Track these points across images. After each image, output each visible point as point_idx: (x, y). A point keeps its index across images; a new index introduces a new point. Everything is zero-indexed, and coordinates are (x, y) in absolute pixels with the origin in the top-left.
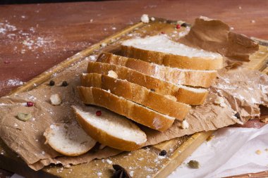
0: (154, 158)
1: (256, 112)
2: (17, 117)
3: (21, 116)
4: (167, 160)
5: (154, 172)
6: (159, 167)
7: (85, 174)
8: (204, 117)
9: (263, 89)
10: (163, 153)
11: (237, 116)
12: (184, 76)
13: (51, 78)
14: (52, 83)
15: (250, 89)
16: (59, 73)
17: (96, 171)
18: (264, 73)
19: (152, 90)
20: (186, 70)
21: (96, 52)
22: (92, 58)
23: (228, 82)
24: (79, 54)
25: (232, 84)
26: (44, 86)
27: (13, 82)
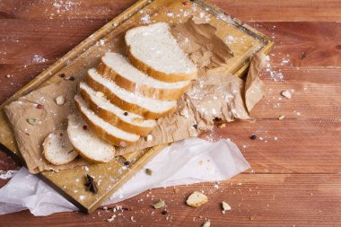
0: (119, 168)
1: (211, 124)
2: (28, 120)
3: (31, 121)
4: (127, 171)
5: (115, 183)
6: (119, 178)
7: (67, 179)
8: (167, 129)
9: (227, 98)
10: (126, 163)
11: (196, 127)
12: (158, 92)
13: (64, 66)
14: (63, 76)
15: (215, 98)
16: (72, 60)
17: (75, 178)
18: (236, 75)
19: (126, 114)
20: (161, 88)
21: (108, 33)
22: (102, 42)
23: (202, 86)
24: (93, 37)
25: (204, 89)
26: (57, 78)
27: (39, 59)
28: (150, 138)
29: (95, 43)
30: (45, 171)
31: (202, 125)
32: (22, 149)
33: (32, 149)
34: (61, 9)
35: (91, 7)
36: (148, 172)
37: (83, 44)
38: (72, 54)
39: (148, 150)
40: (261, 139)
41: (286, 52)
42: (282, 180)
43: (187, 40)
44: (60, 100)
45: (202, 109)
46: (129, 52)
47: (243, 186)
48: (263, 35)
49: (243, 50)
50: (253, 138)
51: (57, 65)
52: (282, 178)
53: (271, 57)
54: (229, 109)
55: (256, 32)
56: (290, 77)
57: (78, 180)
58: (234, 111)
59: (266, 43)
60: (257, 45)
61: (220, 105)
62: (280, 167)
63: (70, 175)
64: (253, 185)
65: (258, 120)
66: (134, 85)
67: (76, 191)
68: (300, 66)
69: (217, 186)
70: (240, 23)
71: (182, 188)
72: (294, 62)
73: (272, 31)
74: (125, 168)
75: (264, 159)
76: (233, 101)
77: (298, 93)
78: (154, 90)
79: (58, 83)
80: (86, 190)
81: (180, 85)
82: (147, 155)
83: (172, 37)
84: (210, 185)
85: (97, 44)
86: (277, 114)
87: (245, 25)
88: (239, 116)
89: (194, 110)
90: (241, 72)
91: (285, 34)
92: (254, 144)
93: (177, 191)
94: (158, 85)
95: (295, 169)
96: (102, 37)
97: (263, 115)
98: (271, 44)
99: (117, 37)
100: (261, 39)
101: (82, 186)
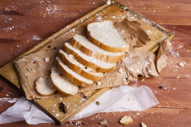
0: (81, 99)
1: (136, 78)
2: (27, 70)
3: (29, 70)
4: (85, 101)
5: (78, 107)
6: (80, 105)
8: (110, 79)
9: (146, 64)
10: (85, 97)
11: (127, 79)
12: (105, 57)
13: (51, 41)
14: (49, 47)
15: (139, 63)
16: (55, 38)
17: (54, 104)
18: (152, 52)
19: (86, 68)
20: (107, 55)
21: (77, 25)
22: (74, 30)
23: (131, 57)
24: (68, 27)
25: (132, 58)
26: (46, 48)
27: (35, 38)
28: (99, 83)
29: (69, 30)
30: (36, 98)
31: (130, 78)
32: (23, 86)
33: (29, 86)
34: (50, 12)
35: (68, 12)
36: (97, 103)
37: (62, 31)
38: (55, 35)
39: (98, 90)
40: (165, 88)
41: (181, 41)
42: (178, 112)
43: (123, 31)
44: (47, 60)
45: (131, 69)
46: (89, 35)
47: (154, 114)
48: (168, 31)
49: (156, 38)
50: (161, 88)
51: (47, 41)
52: (178, 111)
53: (172, 43)
54: (147, 70)
55: (164, 29)
56: (183, 55)
57: (55, 105)
58: (150, 71)
59: (170, 35)
60: (164, 36)
61: (142, 68)
62: (177, 105)
63: (51, 102)
64: (160, 114)
65: (164, 78)
66: (92, 52)
67: (54, 111)
68: (189, 49)
69: (138, 114)
70: (155, 24)
71: (117, 113)
72: (186, 47)
73: (173, 30)
74: (84, 100)
75: (167, 100)
76: (150, 66)
77: (188, 64)
78: (103, 56)
79: (47, 51)
80: (60, 111)
81: (119, 54)
82: (97, 93)
83: (115, 28)
84: (134, 113)
85: (71, 31)
86: (175, 75)
87: (158, 25)
88: (153, 74)
89: (126, 69)
90: (154, 50)
91: (181, 31)
92: (161, 91)
93: (115, 115)
94: (106, 53)
95: (185, 106)
96: (73, 27)
97: (167, 75)
98: (172, 36)
99: (82, 27)
100: (167, 33)
101: (57, 108)
